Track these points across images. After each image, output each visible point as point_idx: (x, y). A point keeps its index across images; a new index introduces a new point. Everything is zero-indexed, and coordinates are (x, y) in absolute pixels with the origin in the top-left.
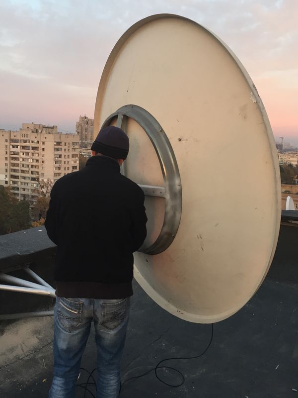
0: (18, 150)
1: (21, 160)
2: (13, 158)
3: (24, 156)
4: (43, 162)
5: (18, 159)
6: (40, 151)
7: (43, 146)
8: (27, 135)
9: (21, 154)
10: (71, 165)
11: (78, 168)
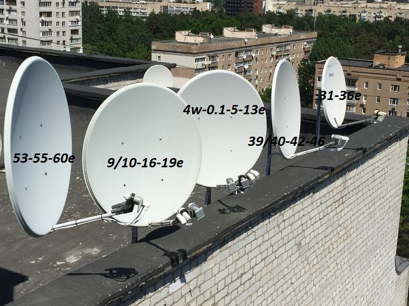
10: (68, 28)
11: (80, 32)
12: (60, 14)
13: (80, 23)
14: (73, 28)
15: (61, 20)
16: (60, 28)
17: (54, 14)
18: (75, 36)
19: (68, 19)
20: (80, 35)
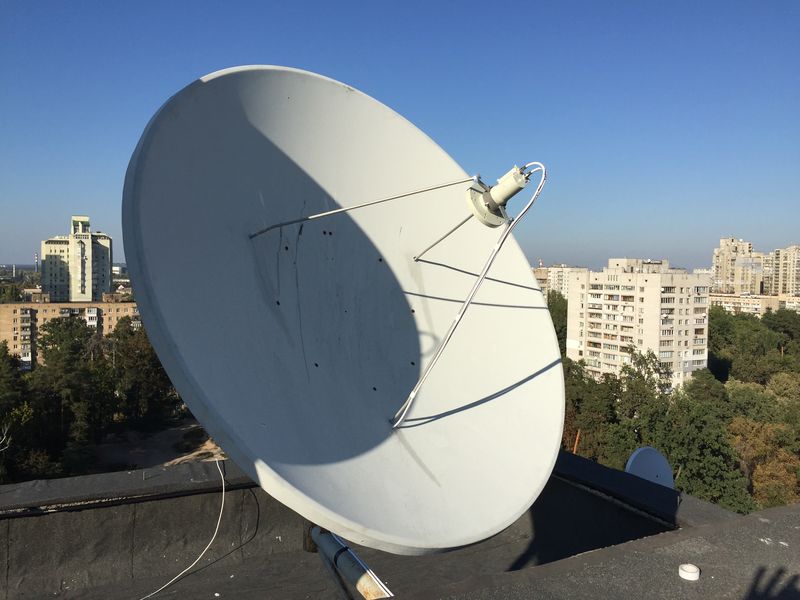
0: (600, 301)
1: (604, 317)
2: (592, 315)
3: (610, 311)
4: (641, 321)
5: (599, 315)
6: (636, 303)
7: (642, 295)
8: (615, 277)
9: (605, 307)
10: (692, 325)
11: (706, 332)
12: (684, 311)
13: (706, 321)
14: (698, 327)
15: (684, 317)
16: (683, 327)
17: (676, 311)
18: (699, 336)
19: (692, 318)
20: (705, 335)
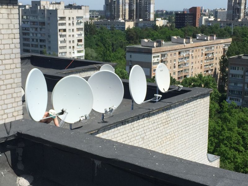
0: (28, 26)
1: (31, 35)
3: (34, 31)
4: (49, 36)
6: (46, 26)
7: (48, 22)
8: (35, 12)
9: (31, 29)
10: (76, 39)
11: (83, 41)
12: (71, 30)
13: (83, 35)
14: (79, 38)
15: (72, 33)
16: (71, 39)
17: (67, 30)
18: (80, 43)
19: (76, 33)
20: (83, 43)
